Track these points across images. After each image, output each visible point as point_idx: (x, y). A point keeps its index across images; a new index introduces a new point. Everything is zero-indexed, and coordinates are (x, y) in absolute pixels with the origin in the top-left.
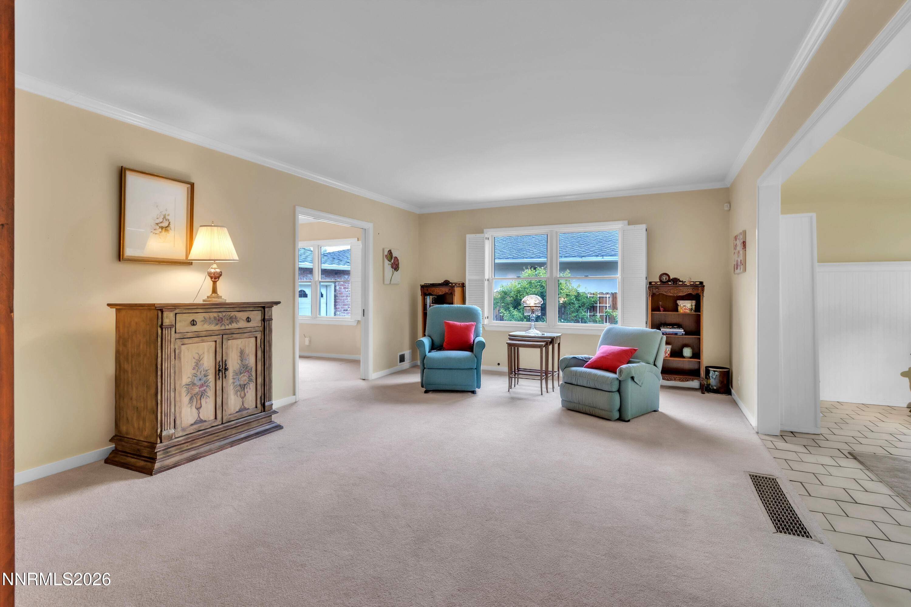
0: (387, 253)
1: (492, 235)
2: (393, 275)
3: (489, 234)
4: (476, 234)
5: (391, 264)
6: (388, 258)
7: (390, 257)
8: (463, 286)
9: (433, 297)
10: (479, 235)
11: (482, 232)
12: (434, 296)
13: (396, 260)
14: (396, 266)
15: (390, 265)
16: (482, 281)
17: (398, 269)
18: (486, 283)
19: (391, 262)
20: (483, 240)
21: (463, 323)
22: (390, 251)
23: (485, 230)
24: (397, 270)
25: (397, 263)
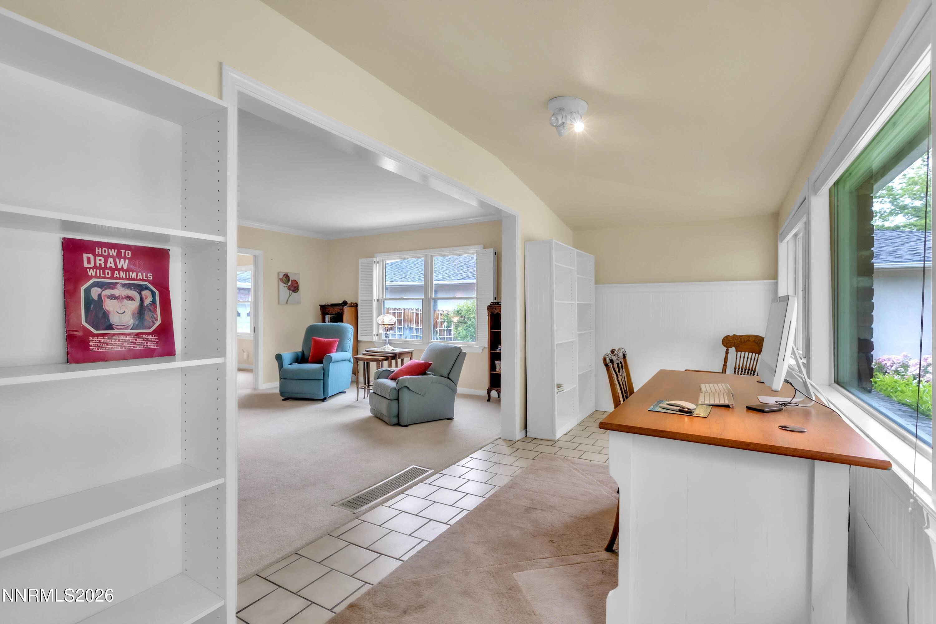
0: (282, 276)
1: (383, 259)
2: (290, 296)
3: (379, 258)
4: (367, 259)
5: (288, 286)
6: (283, 281)
7: (286, 280)
8: (356, 306)
9: (332, 316)
10: (369, 260)
11: (374, 257)
12: (334, 315)
13: (294, 282)
14: (294, 287)
15: (286, 287)
16: (371, 301)
17: (297, 291)
18: (375, 303)
19: (288, 285)
20: (372, 263)
21: (327, 339)
22: (286, 275)
23: (376, 255)
24: (295, 292)
25: (296, 285)
